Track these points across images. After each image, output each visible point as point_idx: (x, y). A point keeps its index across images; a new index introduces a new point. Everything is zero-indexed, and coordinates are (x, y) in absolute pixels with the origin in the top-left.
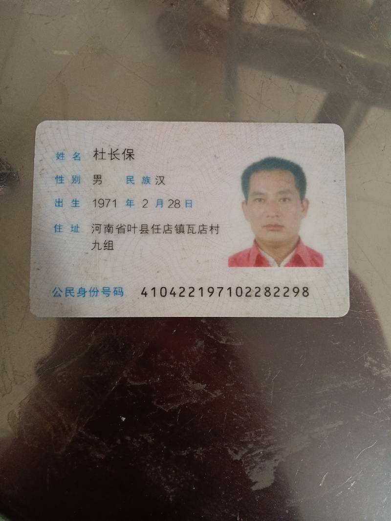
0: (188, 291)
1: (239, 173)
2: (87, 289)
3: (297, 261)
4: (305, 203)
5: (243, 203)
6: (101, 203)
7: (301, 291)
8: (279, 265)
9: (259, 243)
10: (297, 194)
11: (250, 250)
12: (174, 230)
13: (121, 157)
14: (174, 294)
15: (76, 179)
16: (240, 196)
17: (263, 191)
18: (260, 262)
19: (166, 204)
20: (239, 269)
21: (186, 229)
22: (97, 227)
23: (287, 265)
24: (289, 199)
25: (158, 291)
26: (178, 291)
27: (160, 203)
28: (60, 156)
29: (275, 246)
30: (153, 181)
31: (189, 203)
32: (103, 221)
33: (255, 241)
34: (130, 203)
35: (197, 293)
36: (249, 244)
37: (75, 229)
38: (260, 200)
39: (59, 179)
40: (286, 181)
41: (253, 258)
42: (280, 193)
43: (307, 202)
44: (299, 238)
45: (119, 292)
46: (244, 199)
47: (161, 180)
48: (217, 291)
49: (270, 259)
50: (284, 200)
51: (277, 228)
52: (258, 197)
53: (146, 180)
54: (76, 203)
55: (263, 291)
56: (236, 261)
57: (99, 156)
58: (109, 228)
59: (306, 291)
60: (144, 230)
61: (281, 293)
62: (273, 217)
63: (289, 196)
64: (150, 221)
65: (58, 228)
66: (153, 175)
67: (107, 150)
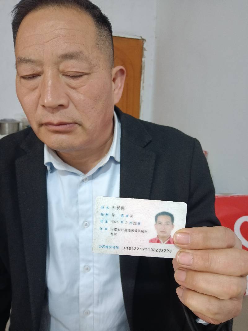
0: (137, 249)
1: (155, 215)
2: (109, 246)
3: (169, 242)
4: (173, 226)
5: (155, 225)
6: (113, 222)
7: (169, 251)
8: (164, 243)
9: (159, 236)
10: (171, 223)
11: (156, 238)
12: (134, 231)
13: (120, 209)
14: (133, 249)
15: (107, 215)
16: (154, 222)
17: (161, 221)
18: (158, 242)
19: (133, 223)
20: (152, 243)
21: (138, 231)
22: (112, 229)
23: (166, 243)
25: (128, 248)
26: (134, 249)
27: (131, 223)
28: (103, 207)
29: (163, 238)
30: (129, 216)
31: (139, 223)
32: (114, 227)
33: (158, 236)
34: (122, 222)
35: (139, 249)
36: (156, 236)
37: (106, 229)
38: (160, 224)
39: (102, 214)
40: (168, 219)
41: (156, 240)
42: (166, 222)
43: (174, 225)
44: (170, 236)
45: (117, 248)
46: (155, 223)
47: (132, 216)
48: (145, 249)
49: (161, 241)
50: (167, 224)
51: (164, 232)
53: (127, 216)
54: (107, 221)
55: (158, 250)
56: (152, 241)
57: (114, 208)
58: (116, 229)
59: (171, 251)
60: (126, 230)
61: (163, 251)
62: (163, 229)
63: (168, 223)
64: (128, 228)
65: (101, 228)
66: (129, 214)
67: (116, 207)
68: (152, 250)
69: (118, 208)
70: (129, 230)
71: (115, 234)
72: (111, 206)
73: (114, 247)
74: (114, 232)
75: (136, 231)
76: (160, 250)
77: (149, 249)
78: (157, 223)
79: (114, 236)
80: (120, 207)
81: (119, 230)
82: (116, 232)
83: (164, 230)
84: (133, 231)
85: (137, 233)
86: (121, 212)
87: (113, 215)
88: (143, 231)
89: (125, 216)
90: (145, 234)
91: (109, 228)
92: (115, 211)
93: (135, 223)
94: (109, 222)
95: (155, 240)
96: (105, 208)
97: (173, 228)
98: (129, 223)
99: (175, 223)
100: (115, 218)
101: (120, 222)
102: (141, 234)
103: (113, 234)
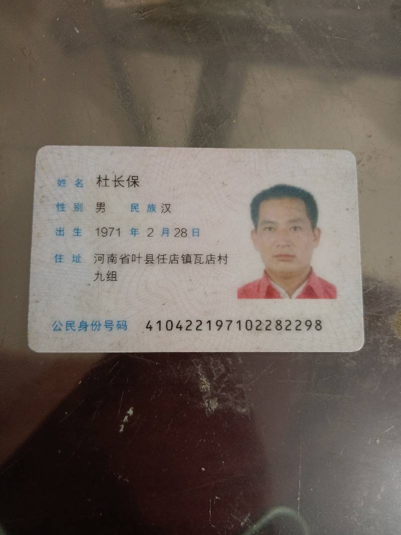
0: (195, 324)
2: (89, 323)
3: (310, 293)
4: (316, 232)
5: (252, 232)
6: (104, 232)
7: (314, 324)
8: (290, 297)
9: (269, 273)
11: (260, 281)
12: (180, 260)
13: (126, 184)
14: (181, 328)
15: (78, 207)
16: (249, 225)
17: (273, 219)
18: (271, 293)
19: (172, 233)
21: (193, 258)
22: (100, 258)
23: (299, 297)
24: (300, 228)
25: (163, 325)
26: (184, 324)
27: (166, 232)
29: (286, 277)
30: (159, 209)
31: (196, 232)
32: (106, 250)
33: (265, 272)
34: (134, 232)
35: (205, 327)
36: (258, 275)
37: (77, 259)
38: (270, 229)
40: (297, 209)
41: (263, 289)
42: (291, 221)
43: (319, 231)
44: (311, 269)
45: (122, 325)
46: (253, 227)
47: (167, 208)
48: (225, 324)
49: (282, 290)
50: (295, 228)
51: (287, 258)
52: (269, 225)
53: (152, 208)
54: (77, 231)
55: (274, 324)
56: (246, 292)
57: (103, 183)
58: (112, 258)
59: (319, 324)
60: (149, 260)
61: (292, 327)
62: (283, 247)
63: (300, 224)
64: (155, 251)
65: (59, 258)
66: (158, 203)
67: (111, 177)
68: (249, 325)
69: (117, 182)
70: (162, 258)
71: (112, 276)
72: (90, 178)
73: (109, 325)
74: (105, 268)
75: (187, 259)
76: (279, 323)
77: (239, 322)
78: (260, 228)
79: (108, 285)
80: (125, 178)
81: (124, 259)
82: (114, 267)
83: (286, 251)
84: (174, 259)
85: (191, 267)
86: (127, 194)
87: (101, 206)
88: (211, 259)
89: (143, 207)
90: (219, 267)
91: (88, 257)
92: (108, 194)
93: (182, 232)
94: (85, 233)
95: (259, 286)
96: (70, 185)
97: (316, 239)
98: (158, 232)
99: (322, 222)
100: (106, 219)
101: (125, 232)
102: (206, 269)
103: (104, 277)
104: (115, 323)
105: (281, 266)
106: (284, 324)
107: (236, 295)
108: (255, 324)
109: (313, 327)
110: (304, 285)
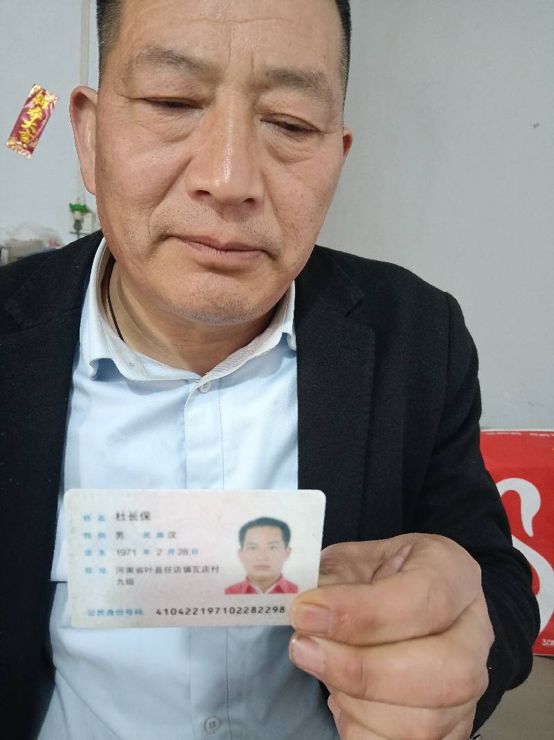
0: (193, 611)
2: (114, 610)
3: (279, 590)
4: (288, 550)
5: (238, 552)
6: (122, 552)
7: (279, 609)
8: (264, 592)
9: (250, 577)
10: (282, 543)
11: (243, 583)
12: (182, 570)
13: (139, 518)
14: (182, 613)
15: (101, 535)
16: (237, 545)
17: (256, 541)
18: (250, 590)
19: (177, 552)
21: (192, 569)
22: (121, 570)
24: (276, 548)
25: (169, 612)
26: (185, 612)
27: (172, 551)
28: (87, 518)
29: (262, 581)
30: (166, 535)
31: (195, 551)
32: (125, 565)
33: (247, 577)
34: (146, 552)
35: (199, 612)
37: (103, 571)
39: (88, 535)
41: (245, 588)
42: (270, 543)
43: (290, 549)
44: (281, 574)
45: (139, 612)
46: (239, 547)
49: (257, 588)
51: (265, 567)
52: (251, 546)
53: (160, 535)
55: (250, 610)
56: (232, 590)
57: (121, 518)
60: (159, 571)
61: (264, 611)
62: (261, 560)
63: (276, 545)
64: (163, 565)
65: (89, 570)
66: (166, 530)
67: (127, 514)
68: (232, 611)
69: (132, 517)
70: (168, 569)
71: (130, 582)
72: (110, 515)
73: (129, 612)
74: (125, 576)
75: (188, 570)
76: (254, 609)
77: (225, 609)
78: (245, 547)
79: (127, 587)
80: (139, 514)
81: (139, 571)
82: (131, 576)
83: (264, 563)
84: (177, 570)
85: (191, 574)
86: (141, 525)
87: (120, 534)
88: (206, 570)
89: (153, 535)
90: (212, 574)
91: (111, 569)
92: (125, 526)
93: (185, 552)
94: (108, 553)
95: (241, 586)
96: (94, 520)
97: (288, 555)
98: (165, 552)
100: (124, 544)
101: (140, 553)
102: (202, 575)
103: (125, 582)
104: (134, 611)
105: (259, 573)
106: (258, 609)
107: (224, 592)
108: (237, 610)
109: (278, 611)
110: (275, 585)
